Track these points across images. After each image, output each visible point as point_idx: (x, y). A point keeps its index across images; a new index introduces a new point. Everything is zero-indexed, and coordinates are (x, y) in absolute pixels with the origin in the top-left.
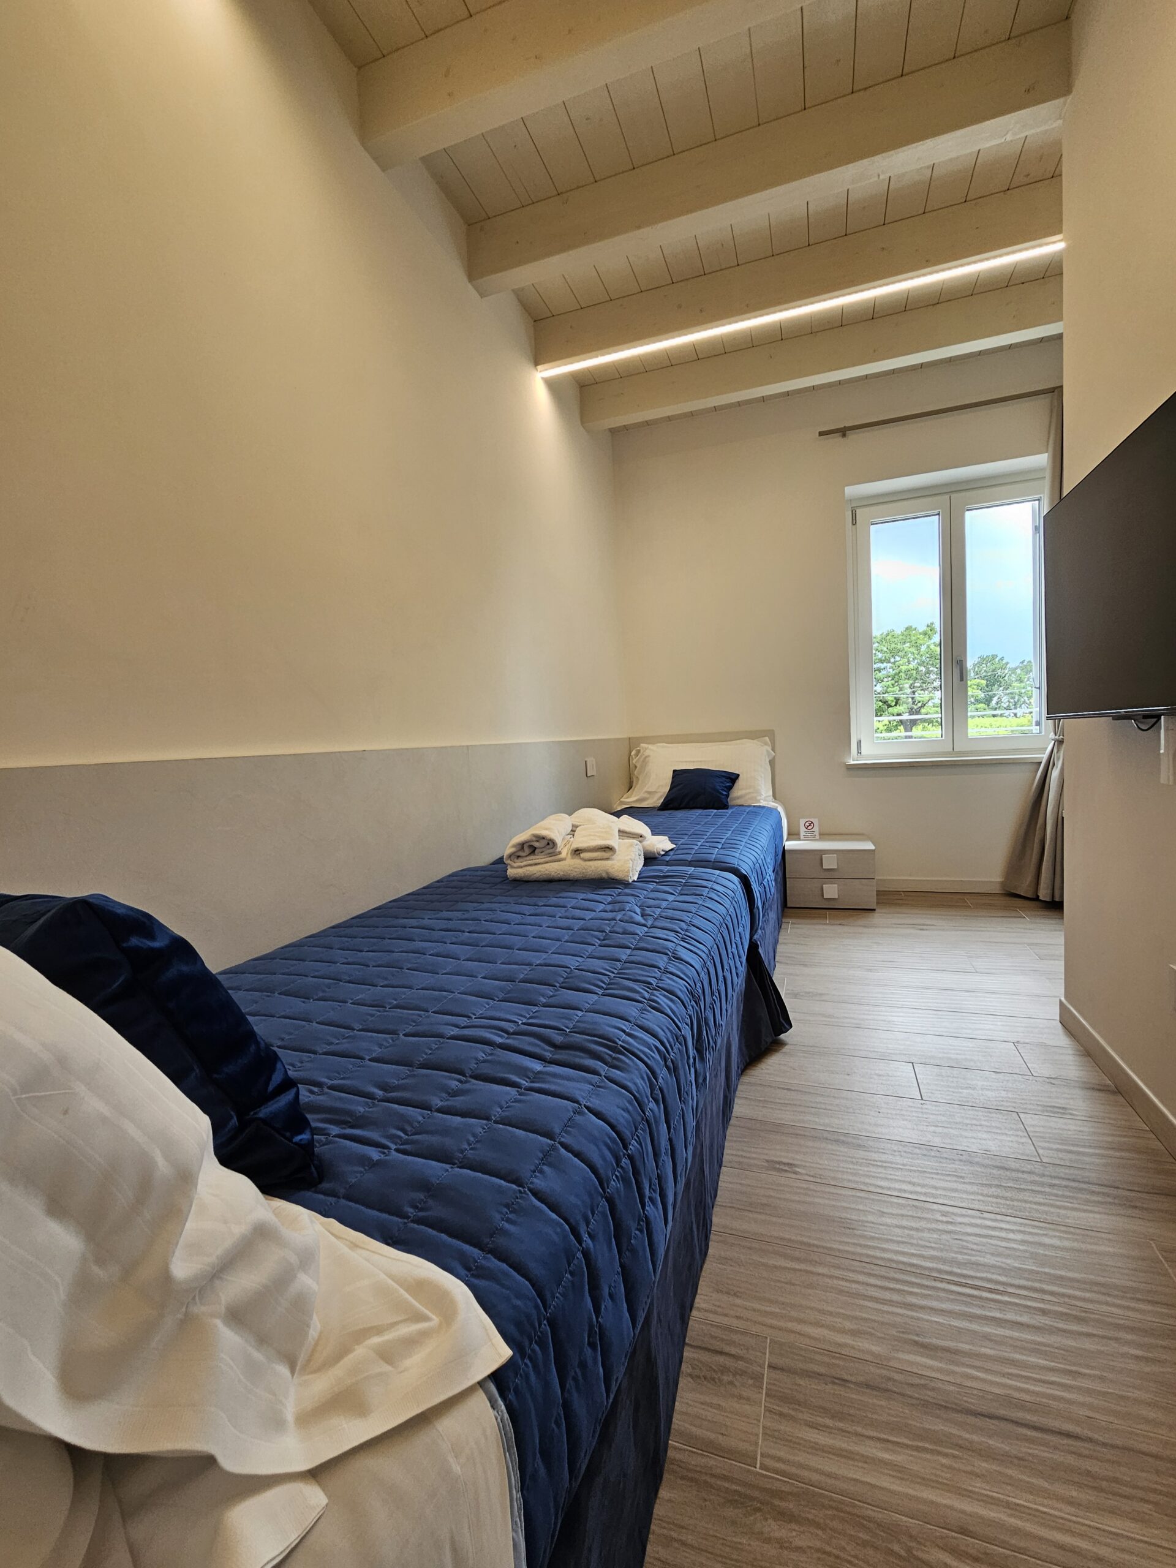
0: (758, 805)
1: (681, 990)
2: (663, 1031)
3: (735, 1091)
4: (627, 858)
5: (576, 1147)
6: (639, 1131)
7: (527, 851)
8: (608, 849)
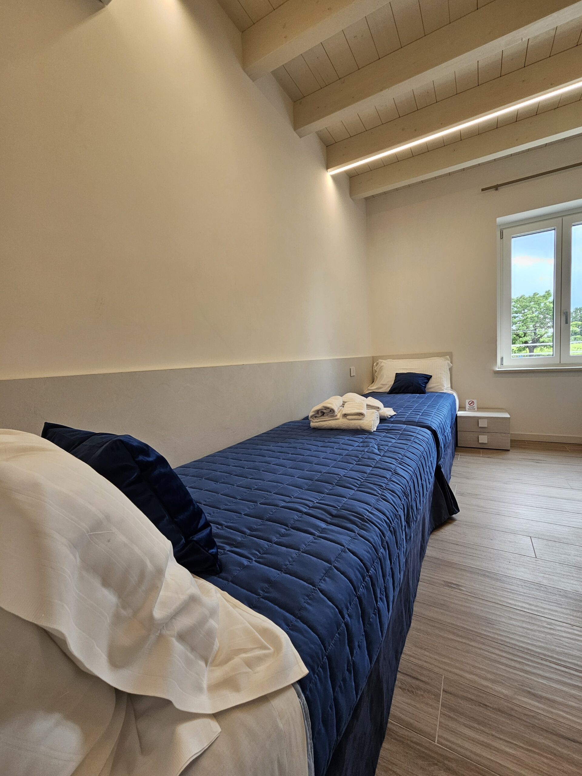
0: (442, 392)
1: (398, 491)
2: (389, 512)
3: (427, 543)
4: (371, 419)
5: (342, 569)
6: (375, 563)
7: (320, 414)
8: (361, 414)
